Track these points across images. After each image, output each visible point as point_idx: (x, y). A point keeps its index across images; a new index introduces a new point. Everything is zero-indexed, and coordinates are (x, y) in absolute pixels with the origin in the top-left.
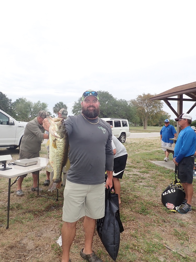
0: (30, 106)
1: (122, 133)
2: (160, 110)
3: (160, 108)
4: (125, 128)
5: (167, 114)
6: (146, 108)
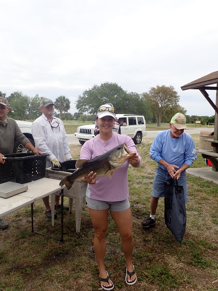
0: (27, 101)
2: (176, 104)
3: (176, 102)
5: (183, 109)
6: (160, 103)
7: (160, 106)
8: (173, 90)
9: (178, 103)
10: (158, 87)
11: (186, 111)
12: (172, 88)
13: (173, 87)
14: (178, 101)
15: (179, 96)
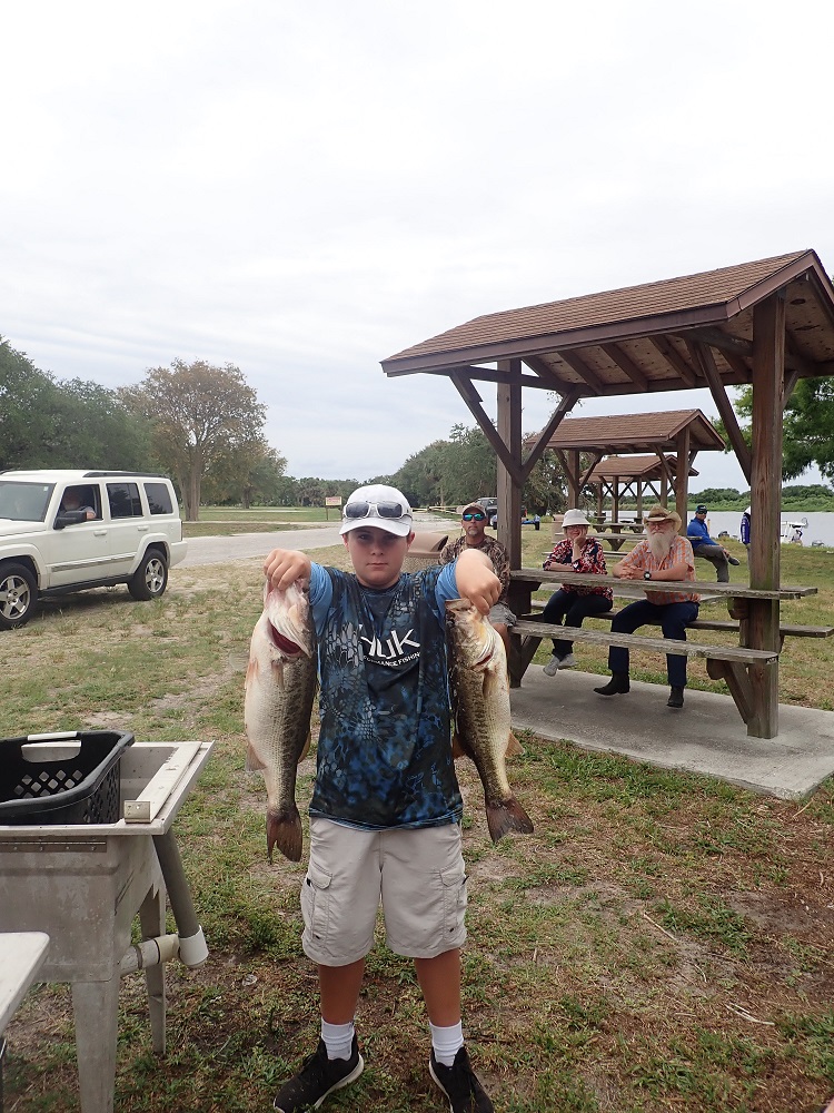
1: (152, 546)
2: (252, 434)
3: (251, 426)
4: (160, 519)
5: (273, 452)
6: (191, 428)
7: (193, 441)
8: (241, 382)
9: (259, 431)
10: (180, 366)
11: (283, 461)
12: (236, 373)
13: (237, 370)
14: (260, 424)
15: (263, 406)
